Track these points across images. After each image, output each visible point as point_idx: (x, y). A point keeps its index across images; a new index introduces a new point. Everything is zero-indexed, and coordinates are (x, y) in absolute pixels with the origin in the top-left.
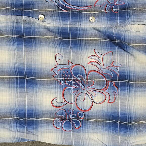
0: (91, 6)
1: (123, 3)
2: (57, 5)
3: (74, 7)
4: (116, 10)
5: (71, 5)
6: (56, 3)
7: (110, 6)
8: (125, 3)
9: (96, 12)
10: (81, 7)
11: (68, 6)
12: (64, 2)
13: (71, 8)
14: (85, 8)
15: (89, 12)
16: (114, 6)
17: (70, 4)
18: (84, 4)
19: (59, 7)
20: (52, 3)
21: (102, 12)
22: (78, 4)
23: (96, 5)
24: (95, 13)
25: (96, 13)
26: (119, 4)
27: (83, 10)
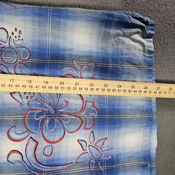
0: (72, 163)
1: (110, 157)
2: (27, 167)
3: (50, 167)
4: (103, 168)
5: (46, 166)
6: (25, 165)
7: (94, 161)
8: (112, 157)
9: (78, 170)
10: (59, 166)
11: (43, 168)
12: (37, 163)
13: (46, 170)
14: (65, 167)
15: (69, 171)
16: (99, 161)
17: (44, 165)
18: (62, 161)
19: (29, 170)
20: (20, 164)
21: (85, 171)
22: (55, 162)
23: (78, 161)
24: (76, 172)
25: (78, 172)
26: (105, 158)
27: (61, 170)
